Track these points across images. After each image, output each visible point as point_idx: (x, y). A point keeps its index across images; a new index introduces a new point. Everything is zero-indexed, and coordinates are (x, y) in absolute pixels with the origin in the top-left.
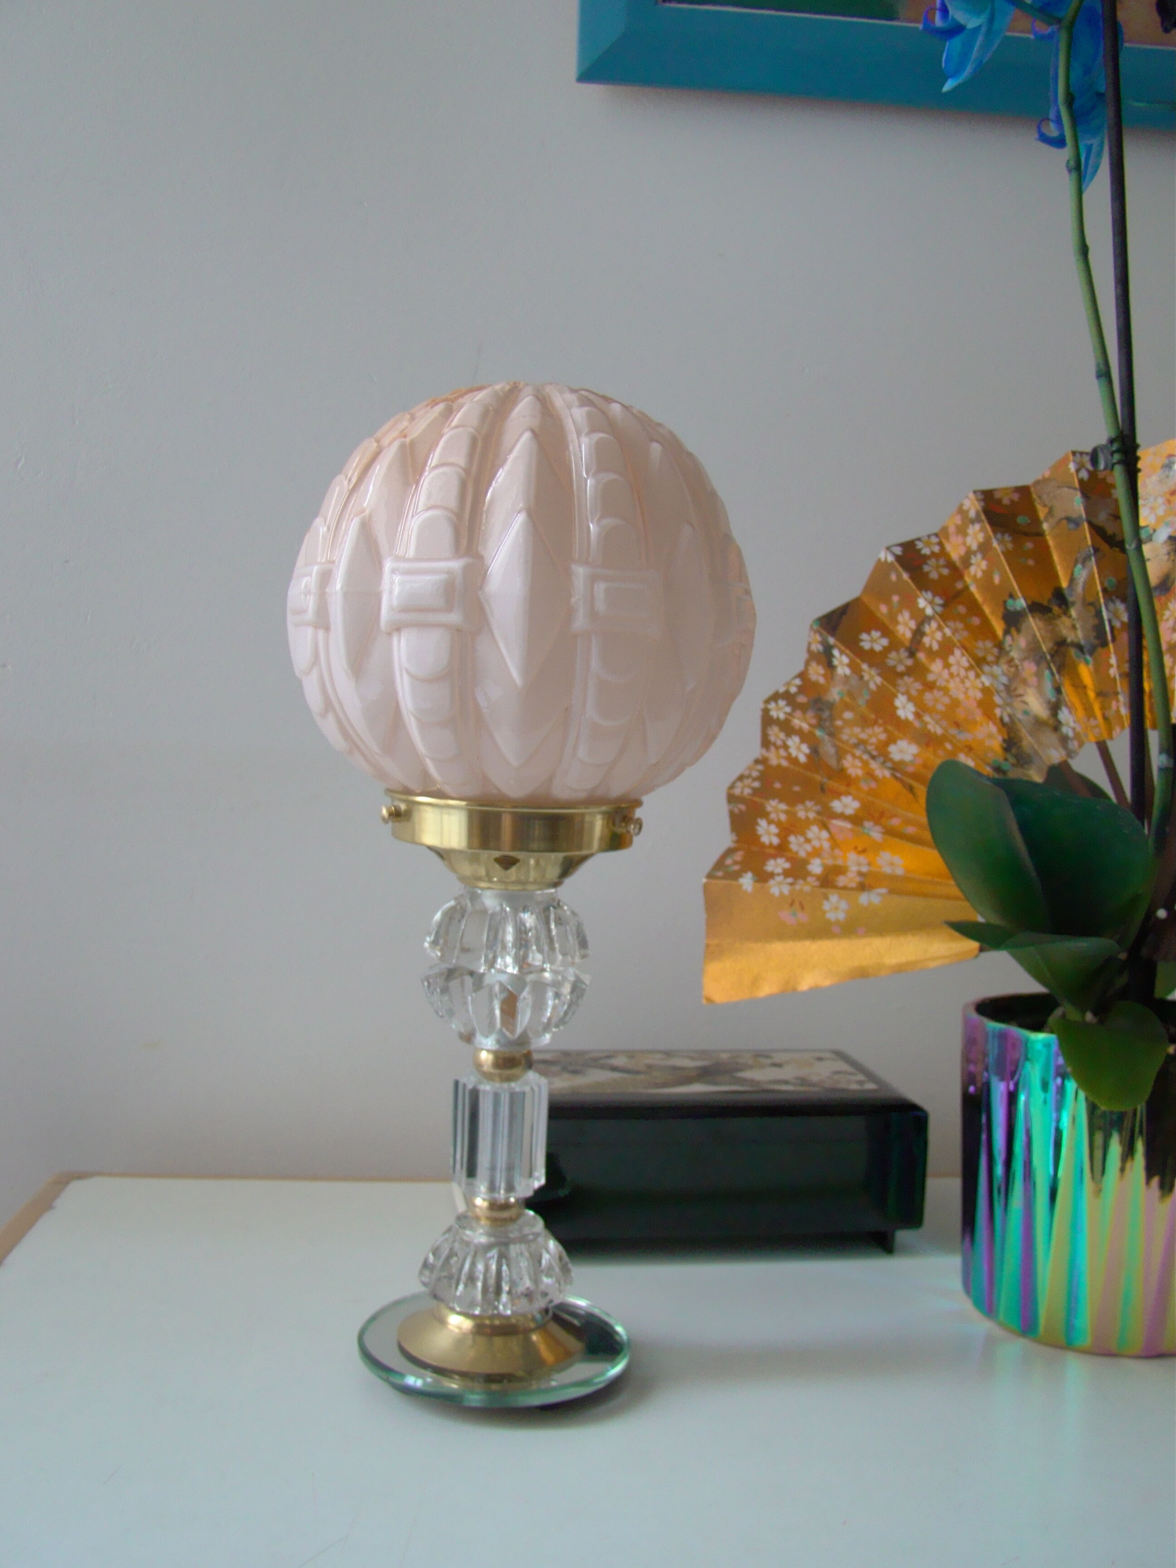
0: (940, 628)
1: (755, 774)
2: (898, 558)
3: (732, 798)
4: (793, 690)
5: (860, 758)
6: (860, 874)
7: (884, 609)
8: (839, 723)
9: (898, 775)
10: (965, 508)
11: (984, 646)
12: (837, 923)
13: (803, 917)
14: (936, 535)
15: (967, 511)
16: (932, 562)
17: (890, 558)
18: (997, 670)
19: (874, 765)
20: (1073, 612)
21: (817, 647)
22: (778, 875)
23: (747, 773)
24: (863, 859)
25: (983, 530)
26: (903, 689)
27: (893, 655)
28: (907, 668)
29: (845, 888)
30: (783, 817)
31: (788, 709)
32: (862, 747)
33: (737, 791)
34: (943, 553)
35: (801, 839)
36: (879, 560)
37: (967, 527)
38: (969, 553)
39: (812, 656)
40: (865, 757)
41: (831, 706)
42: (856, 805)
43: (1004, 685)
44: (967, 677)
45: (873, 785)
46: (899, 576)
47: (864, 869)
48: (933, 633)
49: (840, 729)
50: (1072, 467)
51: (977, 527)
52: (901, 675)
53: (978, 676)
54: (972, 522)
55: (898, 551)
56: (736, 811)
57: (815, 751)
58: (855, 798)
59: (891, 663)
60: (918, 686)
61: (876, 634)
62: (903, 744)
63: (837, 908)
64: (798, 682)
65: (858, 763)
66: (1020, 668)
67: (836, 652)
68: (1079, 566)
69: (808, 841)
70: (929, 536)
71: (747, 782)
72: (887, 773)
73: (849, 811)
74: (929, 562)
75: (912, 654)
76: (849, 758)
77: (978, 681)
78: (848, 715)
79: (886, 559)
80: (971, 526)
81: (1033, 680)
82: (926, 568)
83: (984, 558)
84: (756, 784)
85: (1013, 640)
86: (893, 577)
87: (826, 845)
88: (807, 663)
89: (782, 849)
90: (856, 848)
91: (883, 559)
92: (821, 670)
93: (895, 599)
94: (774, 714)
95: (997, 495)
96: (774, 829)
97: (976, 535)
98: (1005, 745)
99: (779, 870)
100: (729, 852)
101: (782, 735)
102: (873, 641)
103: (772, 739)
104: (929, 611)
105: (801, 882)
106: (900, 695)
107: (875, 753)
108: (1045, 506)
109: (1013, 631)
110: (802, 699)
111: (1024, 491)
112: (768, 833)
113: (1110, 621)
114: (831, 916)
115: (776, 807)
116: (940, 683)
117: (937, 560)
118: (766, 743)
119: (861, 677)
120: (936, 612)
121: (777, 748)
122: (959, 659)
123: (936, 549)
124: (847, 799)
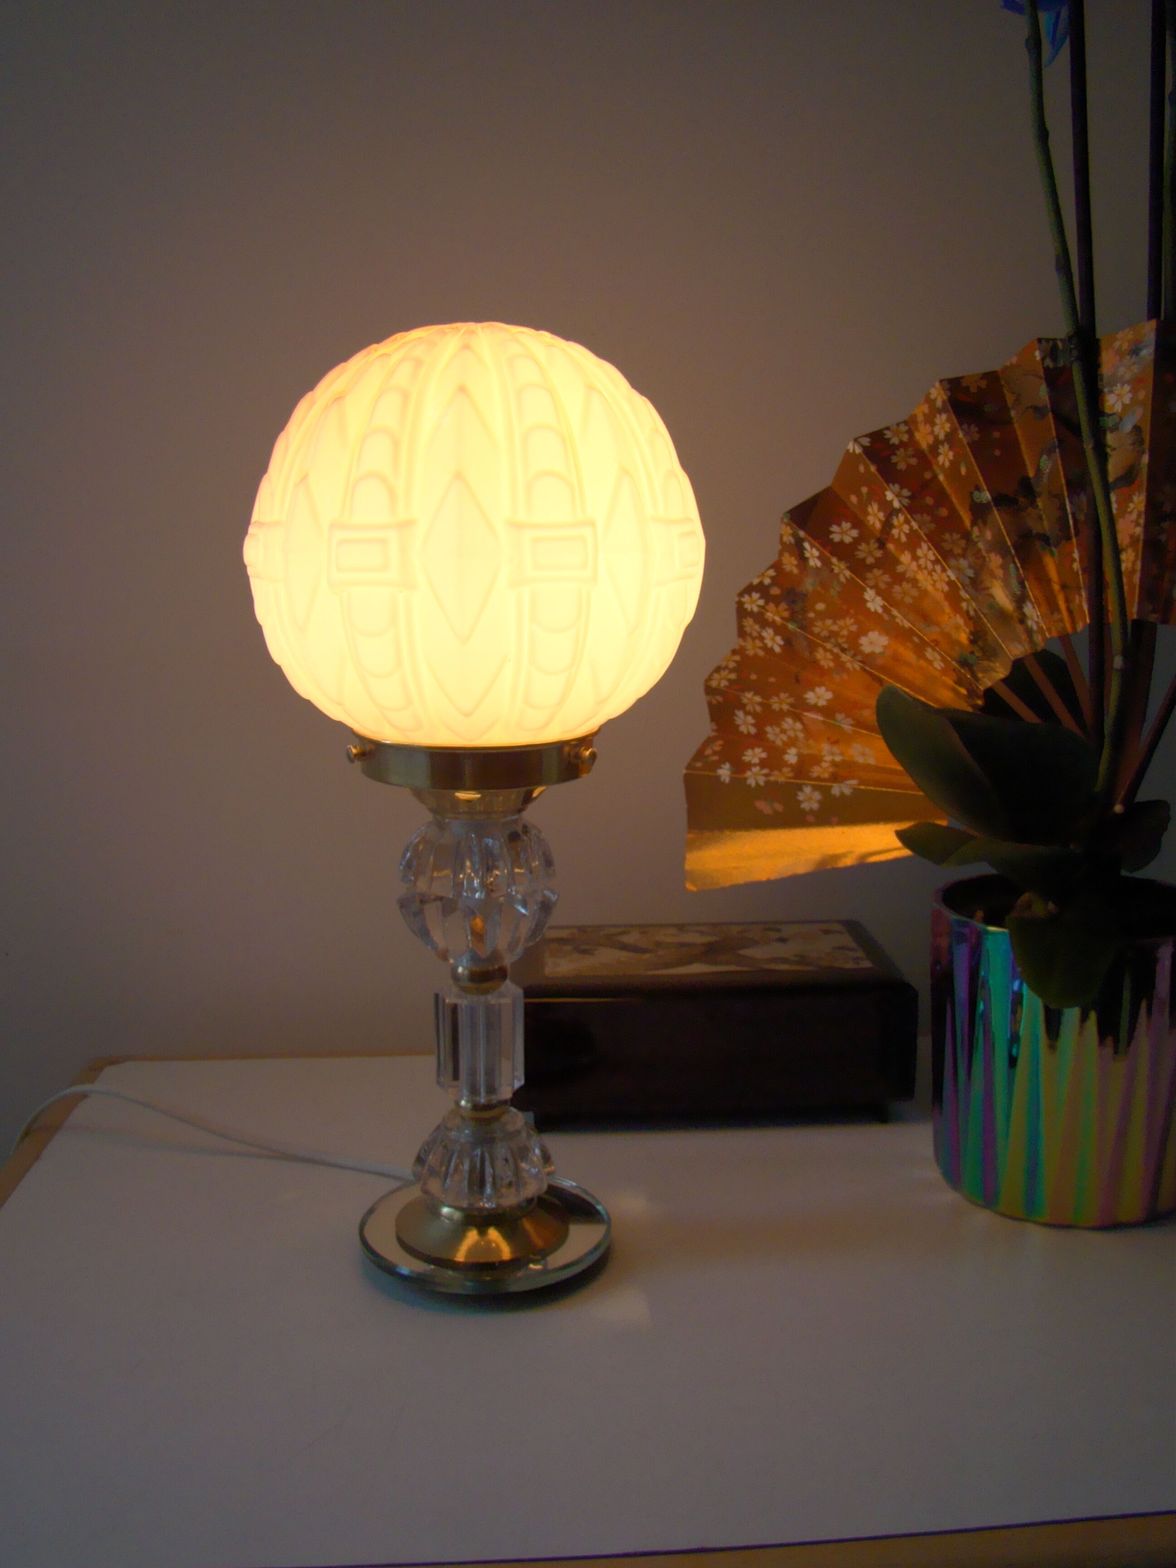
0: (907, 522)
1: (732, 665)
2: (865, 449)
3: (709, 690)
4: (767, 581)
5: (831, 651)
6: (834, 764)
7: (854, 499)
8: (811, 615)
9: (868, 668)
10: (933, 397)
11: (951, 540)
12: (811, 811)
13: (779, 808)
14: (905, 423)
15: (935, 400)
16: (901, 452)
17: (858, 450)
18: (963, 563)
19: (845, 658)
20: (1040, 503)
21: (789, 539)
22: (755, 765)
23: (724, 664)
24: (835, 749)
25: (948, 420)
26: (871, 583)
27: (863, 547)
28: (877, 559)
29: (818, 779)
30: (758, 709)
31: (761, 602)
32: (833, 640)
33: (714, 684)
34: (912, 442)
35: (777, 730)
36: (848, 451)
37: (935, 417)
38: (937, 443)
39: (785, 548)
40: (836, 650)
41: (804, 597)
42: (829, 695)
43: (970, 578)
44: (934, 570)
45: (845, 677)
46: (867, 468)
47: (838, 759)
48: (901, 525)
49: (811, 622)
50: (1038, 355)
51: (944, 417)
52: (870, 568)
53: (944, 570)
54: (940, 411)
55: (866, 442)
56: (714, 702)
57: (788, 643)
58: (828, 689)
59: (860, 555)
60: (887, 578)
61: (846, 525)
62: (874, 635)
63: (810, 799)
64: (772, 573)
65: (829, 655)
66: (987, 559)
67: (806, 545)
68: (1045, 457)
69: (784, 731)
70: (898, 425)
71: (724, 673)
72: (857, 666)
73: (822, 703)
74: (897, 452)
75: (882, 545)
76: (821, 650)
77: (944, 575)
78: (820, 606)
79: (854, 450)
80: (938, 416)
81: (1000, 573)
82: (894, 459)
83: (951, 448)
84: (733, 676)
85: (980, 531)
86: (862, 469)
87: (801, 735)
88: (781, 554)
89: (759, 739)
90: (829, 739)
91: (851, 451)
92: (794, 561)
93: (864, 490)
94: (748, 606)
95: (964, 383)
96: (750, 719)
97: (943, 425)
98: (972, 637)
99: (756, 760)
100: (709, 741)
101: (757, 627)
102: (843, 533)
103: (748, 630)
104: (896, 504)
105: (776, 773)
106: (868, 589)
107: (845, 646)
108: (1013, 393)
109: (980, 522)
110: (775, 591)
111: (992, 377)
112: (745, 723)
113: (1073, 514)
114: (805, 806)
115: (751, 698)
116: (909, 575)
117: (906, 450)
118: (742, 633)
119: (832, 570)
120: (904, 506)
121: (753, 639)
122: (926, 552)
123: (905, 438)
124: (821, 690)
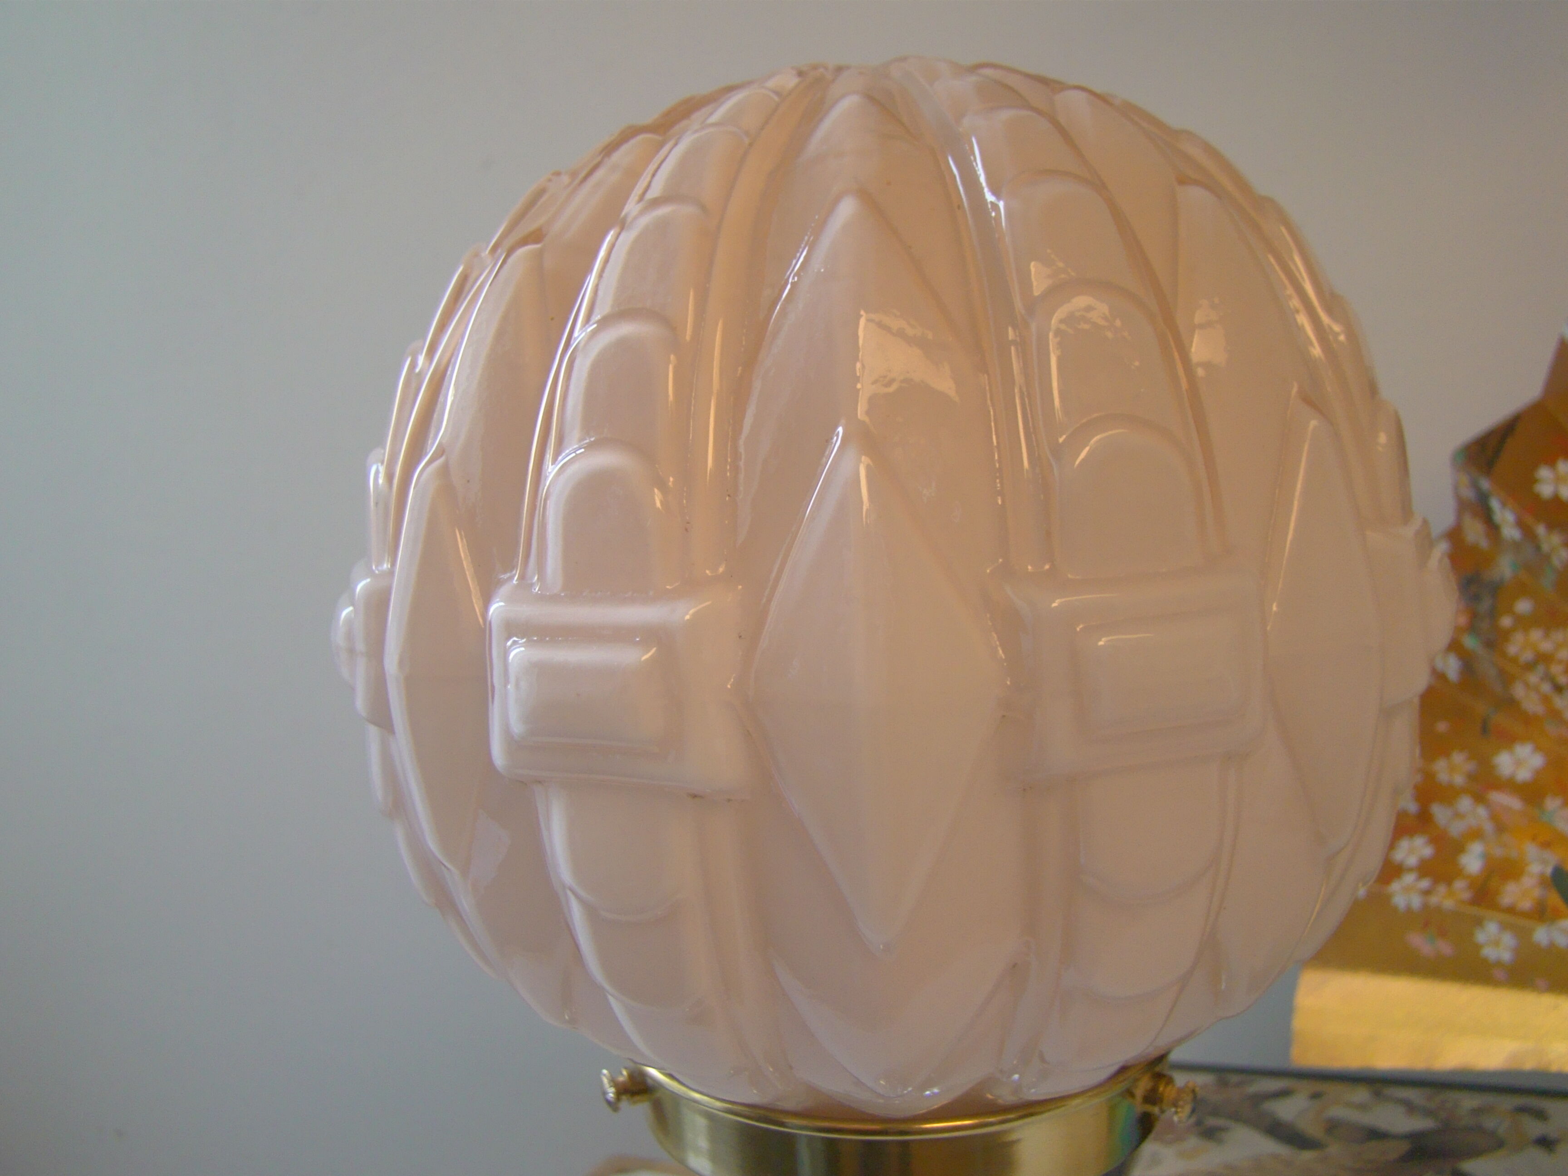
5: (1539, 689)
6: (1543, 879)
8: (1506, 622)
12: (1498, 963)
13: (1445, 948)
21: (1468, 494)
22: (1410, 870)
24: (1549, 855)
29: (1511, 910)
32: (1541, 669)
35: (1450, 813)
39: (1462, 506)
40: (1546, 688)
41: (1496, 589)
42: (1537, 761)
49: (1505, 635)
57: (1468, 668)
58: (1538, 748)
63: (1498, 942)
65: (1534, 694)
67: (1495, 503)
69: (1460, 816)
73: (1524, 775)
76: (1520, 685)
78: (1523, 606)
87: (1488, 826)
88: (1459, 515)
89: (1423, 821)
92: (1480, 529)
99: (1412, 861)
102: (1559, 480)
105: (1442, 889)
107: (1562, 680)
114: (1489, 953)
119: (1538, 548)
124: (1524, 751)
